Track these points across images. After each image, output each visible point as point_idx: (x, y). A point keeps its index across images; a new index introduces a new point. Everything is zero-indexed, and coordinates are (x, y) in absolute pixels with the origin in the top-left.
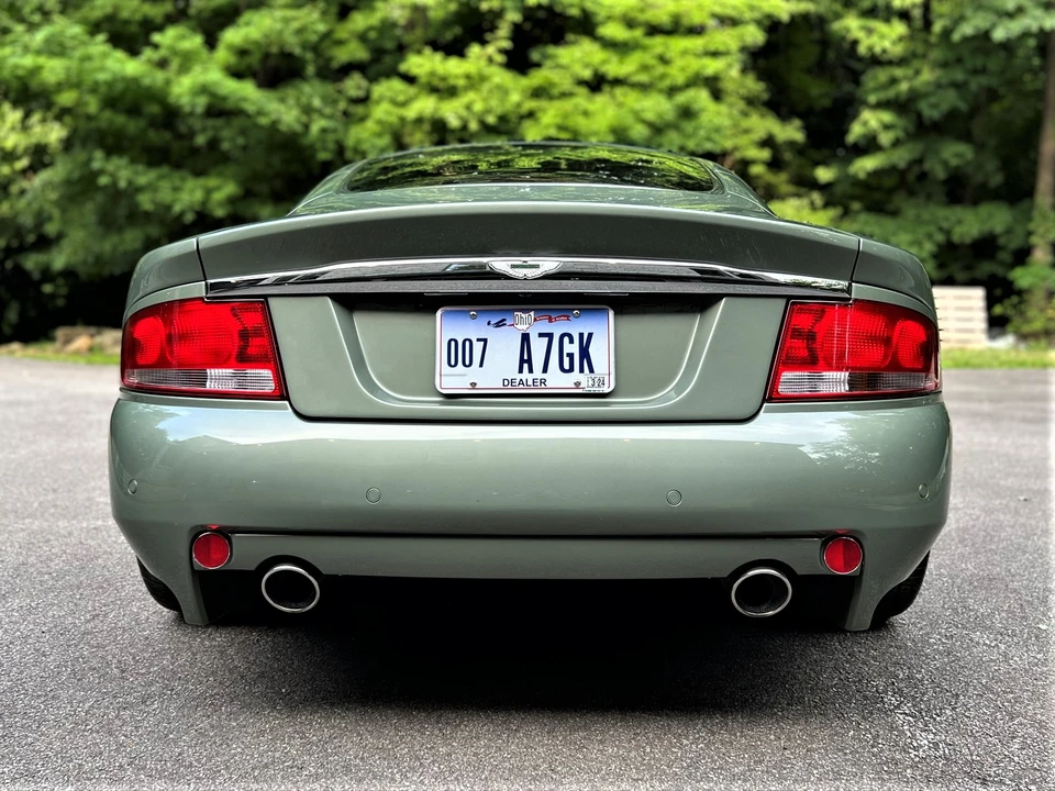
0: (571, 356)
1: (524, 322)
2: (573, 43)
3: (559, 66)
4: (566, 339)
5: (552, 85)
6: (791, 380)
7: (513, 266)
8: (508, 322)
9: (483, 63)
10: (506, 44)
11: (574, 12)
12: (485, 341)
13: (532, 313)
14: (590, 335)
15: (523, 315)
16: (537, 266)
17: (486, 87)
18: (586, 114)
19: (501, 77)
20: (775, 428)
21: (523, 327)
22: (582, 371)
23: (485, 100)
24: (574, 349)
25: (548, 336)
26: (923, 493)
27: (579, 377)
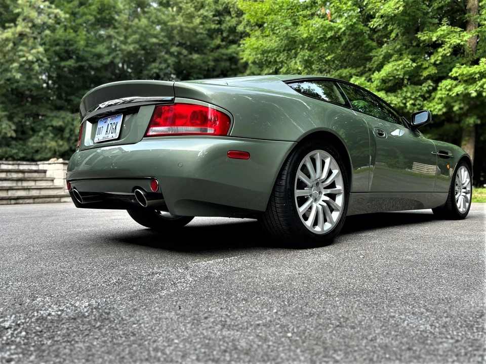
0: (113, 129)
1: (109, 121)
6: (153, 131)
14: (118, 122)
15: (109, 119)
22: (114, 133)
25: (111, 124)
26: (180, 166)
27: (113, 135)
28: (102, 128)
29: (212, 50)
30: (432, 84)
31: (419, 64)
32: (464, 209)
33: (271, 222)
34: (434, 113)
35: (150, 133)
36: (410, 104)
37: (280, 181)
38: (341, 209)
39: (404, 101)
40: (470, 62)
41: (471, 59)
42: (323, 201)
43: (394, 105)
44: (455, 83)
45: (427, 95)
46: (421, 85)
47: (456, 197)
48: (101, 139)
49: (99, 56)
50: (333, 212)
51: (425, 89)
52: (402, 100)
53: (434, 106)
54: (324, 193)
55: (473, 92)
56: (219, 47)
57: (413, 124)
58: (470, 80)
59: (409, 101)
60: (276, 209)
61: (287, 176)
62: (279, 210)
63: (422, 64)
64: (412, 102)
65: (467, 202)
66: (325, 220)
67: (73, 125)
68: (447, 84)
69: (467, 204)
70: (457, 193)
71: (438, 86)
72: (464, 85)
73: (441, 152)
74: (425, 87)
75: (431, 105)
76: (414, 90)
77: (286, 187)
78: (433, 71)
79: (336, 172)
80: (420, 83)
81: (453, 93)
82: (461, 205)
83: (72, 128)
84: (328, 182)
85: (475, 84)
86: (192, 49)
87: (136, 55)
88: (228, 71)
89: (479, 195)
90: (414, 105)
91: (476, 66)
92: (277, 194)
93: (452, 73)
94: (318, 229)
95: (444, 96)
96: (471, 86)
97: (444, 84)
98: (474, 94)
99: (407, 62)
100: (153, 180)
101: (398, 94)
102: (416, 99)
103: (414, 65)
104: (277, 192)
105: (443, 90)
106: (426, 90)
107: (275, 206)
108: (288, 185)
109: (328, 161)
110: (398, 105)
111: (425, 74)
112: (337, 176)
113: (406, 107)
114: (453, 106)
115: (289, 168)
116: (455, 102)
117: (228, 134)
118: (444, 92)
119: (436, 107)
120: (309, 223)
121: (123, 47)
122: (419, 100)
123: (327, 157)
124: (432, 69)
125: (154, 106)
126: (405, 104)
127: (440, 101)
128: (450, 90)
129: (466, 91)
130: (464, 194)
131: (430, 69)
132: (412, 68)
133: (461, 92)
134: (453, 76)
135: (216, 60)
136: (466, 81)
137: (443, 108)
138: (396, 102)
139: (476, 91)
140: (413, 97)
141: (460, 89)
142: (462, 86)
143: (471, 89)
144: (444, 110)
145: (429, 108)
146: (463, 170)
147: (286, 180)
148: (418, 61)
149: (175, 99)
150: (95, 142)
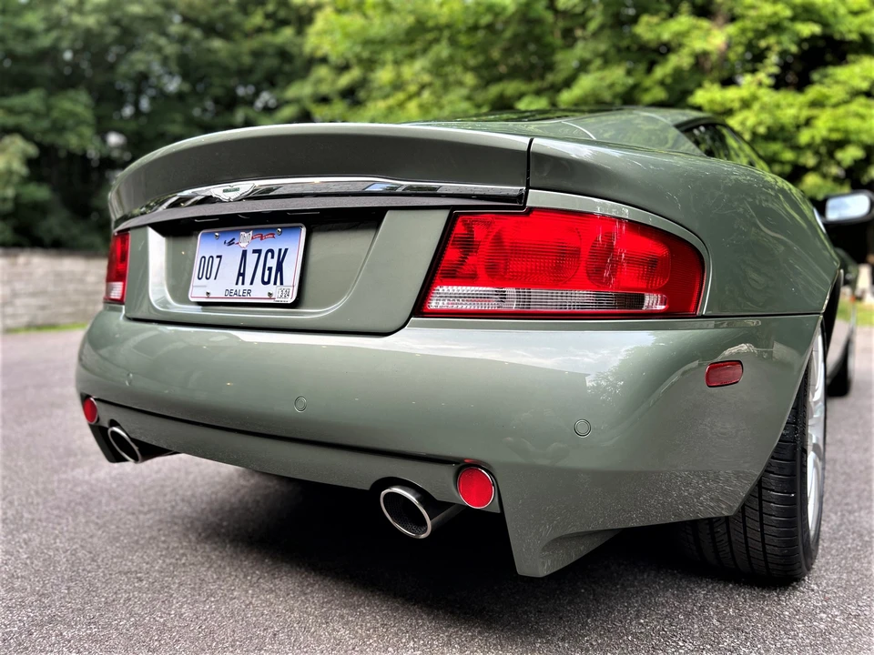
0: (270, 269)
1: (246, 240)
2: (854, 62)
3: (837, 82)
4: (270, 254)
5: (827, 97)
7: (225, 191)
8: (236, 241)
9: (753, 88)
10: (775, 70)
11: (854, 36)
12: (220, 257)
13: (251, 233)
14: (286, 250)
15: (246, 235)
16: (237, 190)
17: (756, 106)
18: (862, 117)
19: (768, 96)
21: (243, 245)
22: (275, 283)
23: (757, 115)
24: (272, 263)
25: (257, 251)
26: (582, 431)
27: (272, 288)
28: (216, 261)
29: (247, 35)
48: (218, 295)
49: (28, 34)
56: (260, 30)
61: (799, 413)
62: (771, 508)
77: (798, 446)
86: (210, 30)
87: (101, 35)
99: (618, 75)
117: (698, 312)
121: (76, 19)
135: (258, 54)
147: (799, 425)
149: (527, 193)
150: (192, 300)
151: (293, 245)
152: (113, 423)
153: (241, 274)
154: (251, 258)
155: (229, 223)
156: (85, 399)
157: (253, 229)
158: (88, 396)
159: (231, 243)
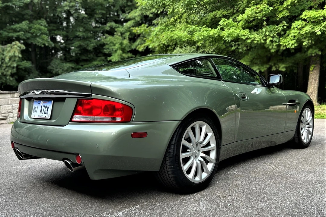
1: (42, 103)
6: (77, 118)
7: (37, 92)
16: (39, 92)
20: (70, 127)
24: (46, 109)
25: (44, 106)
26: (97, 146)
27: (46, 115)
28: (37, 108)
30: (286, 24)
31: (276, 8)
32: (307, 140)
33: (164, 177)
34: (288, 47)
35: (74, 119)
36: (269, 41)
37: (169, 149)
38: (214, 161)
39: (265, 38)
40: (317, 5)
41: (318, 3)
42: (201, 157)
43: (257, 42)
44: (304, 23)
45: (283, 33)
46: (277, 25)
47: (302, 132)
48: (37, 116)
50: (209, 164)
51: (280, 29)
52: (263, 37)
53: (288, 41)
54: (201, 151)
55: (318, 31)
57: (269, 83)
58: (316, 22)
59: (268, 39)
60: (167, 169)
61: (174, 146)
62: (169, 170)
63: (278, 8)
64: (270, 39)
65: (310, 134)
66: (203, 171)
67: (3, 55)
68: (299, 25)
69: (310, 136)
70: (302, 129)
71: (292, 26)
72: (311, 25)
73: (290, 101)
74: (280, 27)
75: (286, 40)
76: (272, 29)
77: (173, 154)
78: (286, 13)
79: (210, 134)
80: (277, 23)
81: (303, 32)
82: (305, 138)
83: (3, 57)
84: (205, 143)
85: (320, 25)
88: (125, 7)
89: (323, 112)
90: (272, 41)
91: (321, 10)
92: (167, 159)
93: (302, 16)
94: (197, 179)
95: (296, 34)
96: (317, 26)
97: (296, 24)
98: (319, 33)
100: (77, 155)
101: (260, 32)
102: (273, 37)
103: (271, 8)
104: (168, 157)
105: (296, 29)
106: (282, 29)
107: (166, 167)
108: (175, 152)
109: (204, 128)
110: (259, 42)
111: (280, 16)
112: (211, 137)
113: (266, 42)
114: (303, 42)
115: (176, 139)
116: (305, 38)
117: (131, 121)
118: (295, 31)
119: (289, 42)
120: (190, 176)
122: (276, 37)
123: (204, 125)
124: (286, 12)
125: (76, 99)
126: (265, 40)
127: (293, 38)
128: (300, 29)
129: (313, 31)
130: (308, 129)
131: (284, 12)
132: (269, 11)
133: (308, 31)
134: (303, 18)
136: (313, 22)
137: (295, 43)
138: (258, 39)
139: (320, 30)
140: (272, 35)
141: (308, 28)
142: (310, 27)
143: (317, 29)
144: (296, 45)
145: (284, 43)
146: (307, 111)
147: (174, 148)
148: (275, 5)
149: (92, 95)
150: (32, 117)
151: (50, 105)
152: (17, 148)
153: (41, 112)
154: (43, 107)
155: (39, 99)
156: (12, 142)
157: (44, 101)
158: (13, 142)
159: (39, 104)
